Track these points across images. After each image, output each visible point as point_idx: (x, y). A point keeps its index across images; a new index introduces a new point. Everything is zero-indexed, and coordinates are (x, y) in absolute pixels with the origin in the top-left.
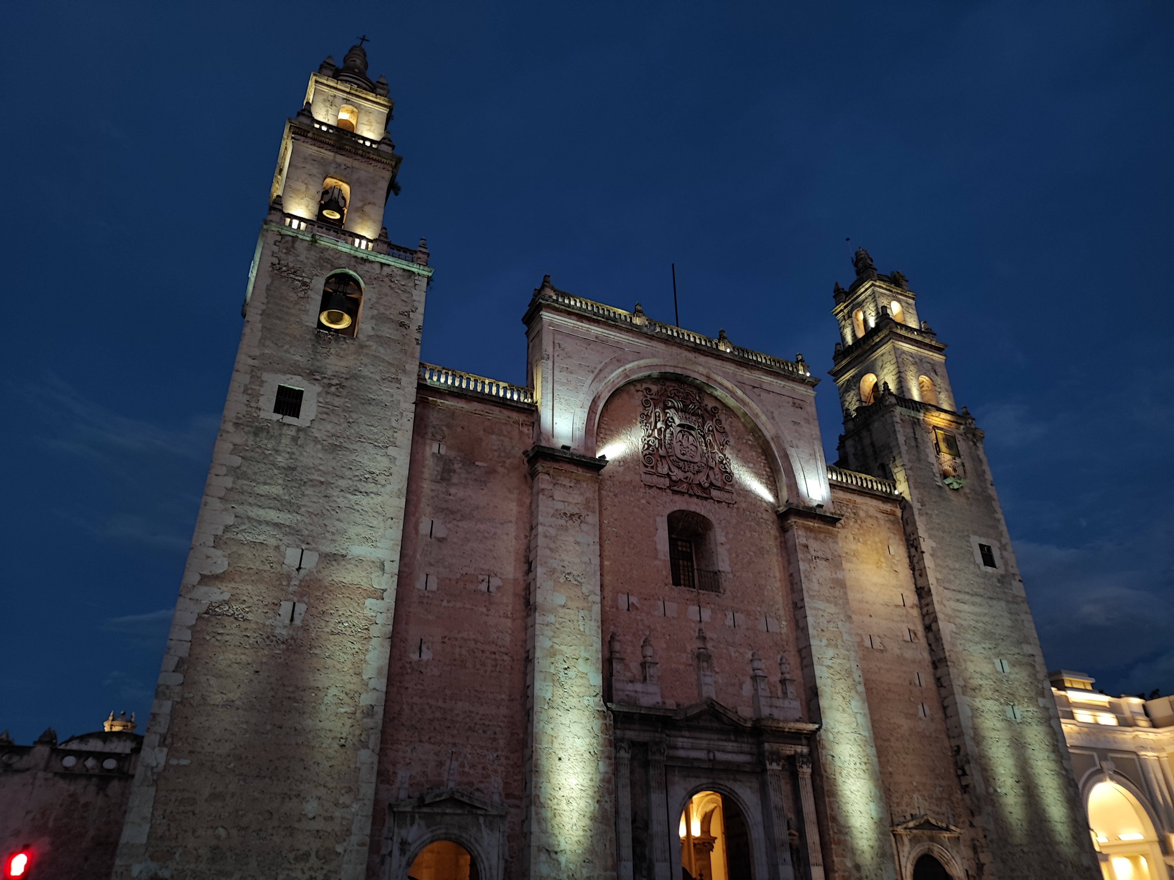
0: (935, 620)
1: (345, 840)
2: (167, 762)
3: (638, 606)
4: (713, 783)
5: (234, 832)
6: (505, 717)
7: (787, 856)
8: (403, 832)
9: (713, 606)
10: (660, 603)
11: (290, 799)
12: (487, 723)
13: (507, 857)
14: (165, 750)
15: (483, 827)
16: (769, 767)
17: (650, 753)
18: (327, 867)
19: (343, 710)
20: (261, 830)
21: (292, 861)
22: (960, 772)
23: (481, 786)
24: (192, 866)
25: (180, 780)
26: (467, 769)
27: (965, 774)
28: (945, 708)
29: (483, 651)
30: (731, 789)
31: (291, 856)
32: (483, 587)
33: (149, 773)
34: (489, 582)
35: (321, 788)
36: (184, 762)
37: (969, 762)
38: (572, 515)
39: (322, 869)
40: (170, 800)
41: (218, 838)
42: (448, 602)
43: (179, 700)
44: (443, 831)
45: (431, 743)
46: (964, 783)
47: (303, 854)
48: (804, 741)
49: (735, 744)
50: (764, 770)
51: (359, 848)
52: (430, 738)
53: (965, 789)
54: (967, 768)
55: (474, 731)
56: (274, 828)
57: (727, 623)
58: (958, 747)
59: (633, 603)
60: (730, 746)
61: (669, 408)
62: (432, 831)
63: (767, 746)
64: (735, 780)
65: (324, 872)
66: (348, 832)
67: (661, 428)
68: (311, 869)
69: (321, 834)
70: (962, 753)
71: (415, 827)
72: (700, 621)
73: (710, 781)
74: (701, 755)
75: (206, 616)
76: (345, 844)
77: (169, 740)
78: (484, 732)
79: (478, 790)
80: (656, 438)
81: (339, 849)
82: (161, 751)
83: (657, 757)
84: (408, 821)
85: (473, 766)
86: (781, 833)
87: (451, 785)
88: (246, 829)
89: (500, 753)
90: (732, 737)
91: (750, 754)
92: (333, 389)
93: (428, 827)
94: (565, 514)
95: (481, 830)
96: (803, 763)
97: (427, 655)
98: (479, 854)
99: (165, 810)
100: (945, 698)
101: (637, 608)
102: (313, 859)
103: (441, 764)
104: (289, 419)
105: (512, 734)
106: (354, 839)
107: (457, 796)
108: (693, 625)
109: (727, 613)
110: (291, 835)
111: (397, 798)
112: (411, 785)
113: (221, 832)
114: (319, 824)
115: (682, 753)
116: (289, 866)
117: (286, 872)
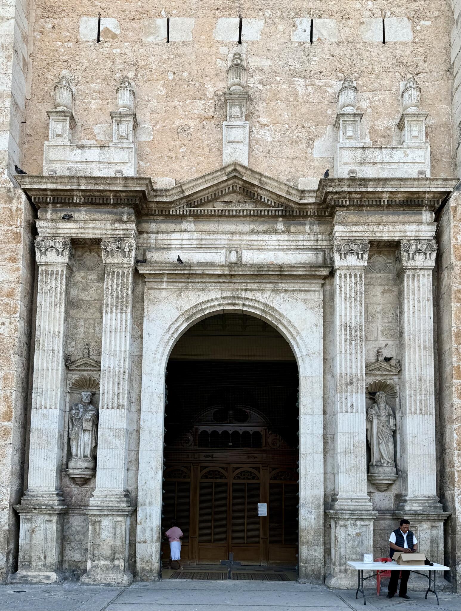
3: (118, 32)
4: (233, 298)
9: (268, 13)
10: (162, 23)
16: (339, 263)
17: (103, 254)
30: (266, 304)
48: (427, 217)
49: (284, 237)
50: (334, 272)
57: (295, 39)
59: (107, 30)
60: (273, 240)
63: (341, 231)
64: (276, 291)
72: (240, 42)
73: (227, 294)
74: (214, 256)
83: (116, 259)
86: (351, 364)
90: (280, 226)
91: (311, 249)
96: (418, 251)
101: (114, 36)
108: (223, 50)
109: (297, 21)
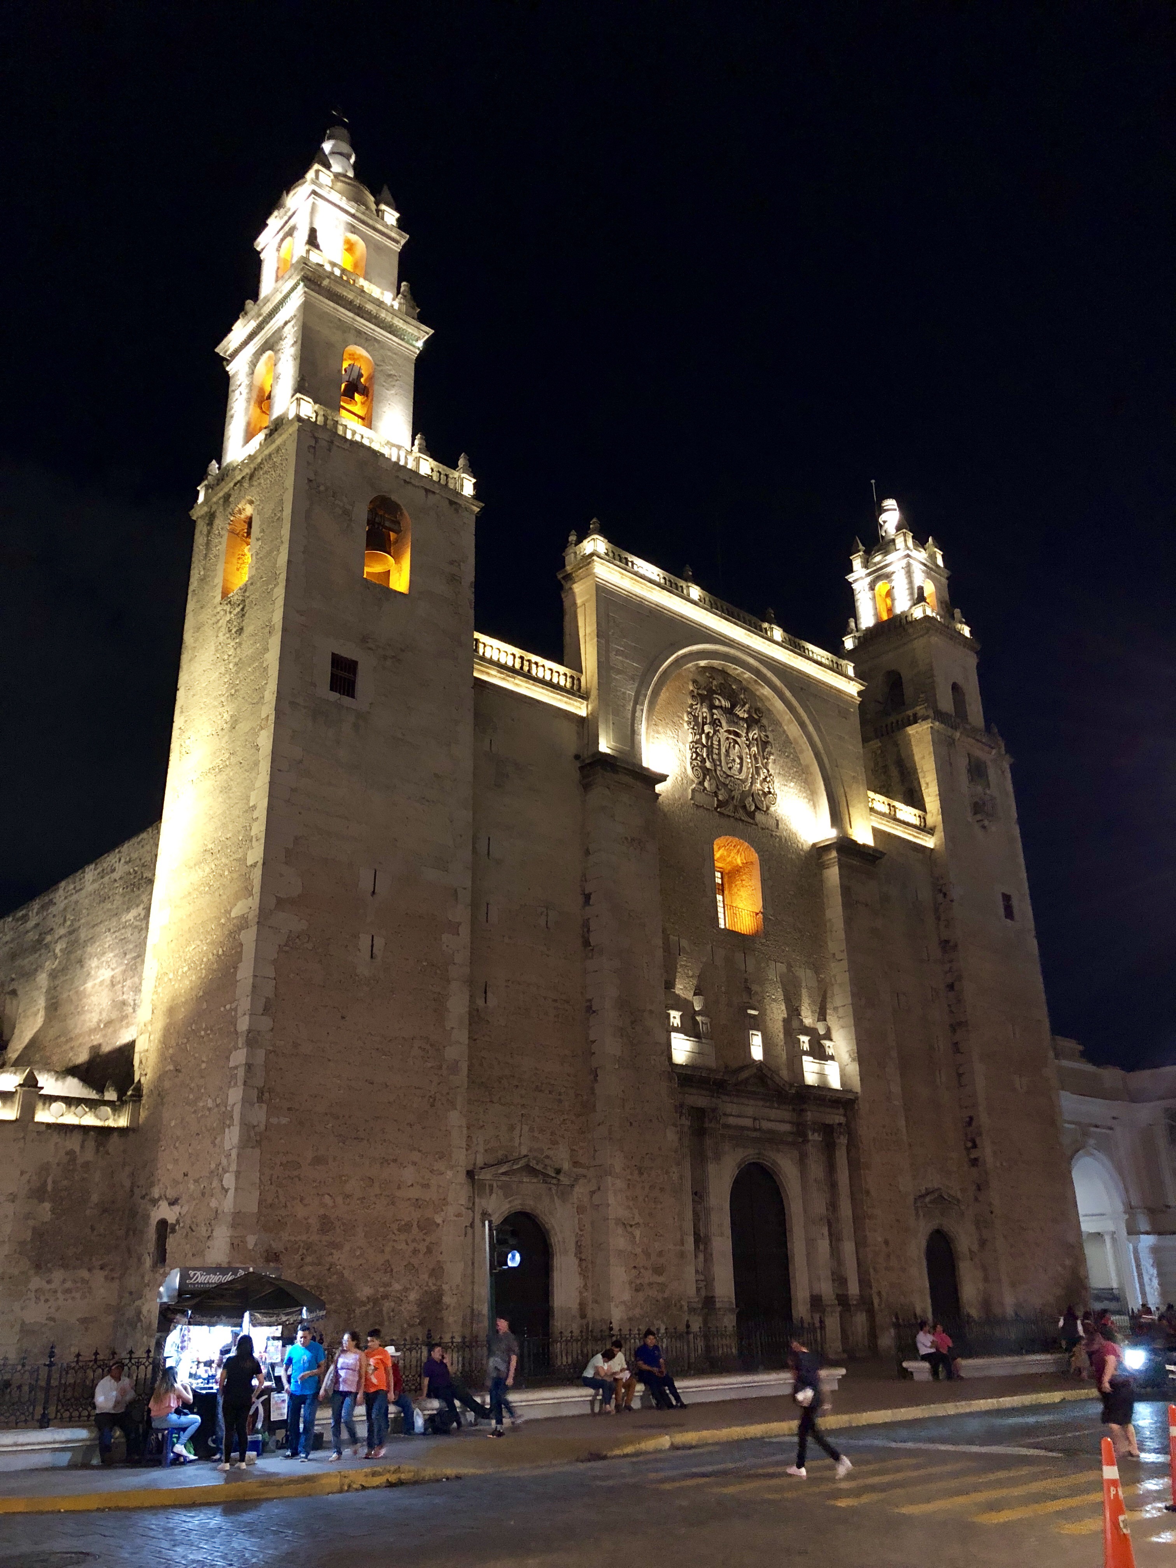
0: (960, 978)
1: (442, 1210)
2: (267, 1120)
3: (689, 950)
4: (759, 1154)
5: (339, 1200)
6: (569, 1075)
7: (825, 1231)
8: (484, 1202)
9: (757, 954)
10: (709, 947)
11: (389, 1164)
12: (553, 1082)
13: (577, 1230)
14: (264, 1106)
15: (556, 1198)
16: (810, 1137)
17: (706, 1119)
18: (428, 1239)
19: (429, 1065)
20: (364, 1198)
21: (396, 1232)
22: (970, 1145)
23: (550, 1153)
24: (304, 1237)
25: (282, 1141)
26: (536, 1134)
27: (975, 1146)
28: (960, 1075)
29: (545, 998)
30: (774, 1160)
31: (395, 1226)
32: (542, 922)
33: (252, 1134)
34: (547, 915)
35: (416, 1153)
36: (284, 1121)
37: (980, 1134)
38: (633, 840)
39: (424, 1240)
40: (276, 1164)
41: (325, 1206)
42: (510, 938)
43: (271, 1048)
44: (520, 1202)
45: (501, 1104)
46: (972, 1156)
47: (405, 1225)
48: (842, 1111)
49: (778, 1111)
50: (806, 1141)
51: (455, 1218)
52: (500, 1098)
53: (974, 1162)
54: (978, 1141)
55: (541, 1091)
56: (376, 1196)
57: (770, 974)
58: (971, 1118)
59: (683, 947)
60: (774, 1113)
61: (716, 707)
62: (510, 1202)
63: (809, 1116)
64: (778, 1151)
65: (426, 1243)
66: (445, 1201)
67: (709, 733)
68: (414, 1240)
69: (420, 1202)
70: (974, 1124)
71: (494, 1196)
72: (746, 971)
73: (757, 1151)
74: (748, 1122)
75: (287, 948)
76: (443, 1213)
77: (267, 1095)
78: (550, 1092)
79: (547, 1157)
80: (704, 746)
81: (439, 1220)
82: (261, 1107)
83: (712, 1125)
84: (488, 1191)
85: (542, 1131)
86: (819, 1207)
87: (524, 1152)
88: (348, 1196)
89: (566, 1117)
90: (776, 1105)
91: (790, 1123)
92: (389, 663)
93: (506, 1197)
94: (626, 838)
95: (554, 1201)
96: (841, 1133)
97: (492, 1001)
98: (553, 1227)
99: (272, 1175)
100: (961, 1065)
101: (687, 953)
102: (415, 1230)
103: (512, 1128)
104: (346, 700)
105: (577, 1095)
106: (451, 1210)
107: (533, 1164)
108: (739, 975)
109: (770, 962)
110: (393, 1203)
111: (475, 1164)
112: (486, 1151)
113: (327, 1200)
114: (415, 1193)
115: (732, 1121)
116: (394, 1237)
117: (391, 1243)
